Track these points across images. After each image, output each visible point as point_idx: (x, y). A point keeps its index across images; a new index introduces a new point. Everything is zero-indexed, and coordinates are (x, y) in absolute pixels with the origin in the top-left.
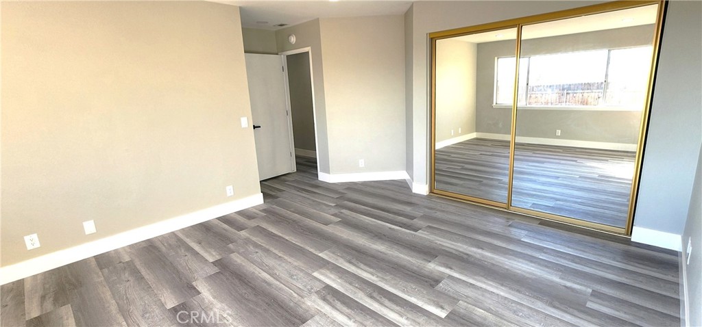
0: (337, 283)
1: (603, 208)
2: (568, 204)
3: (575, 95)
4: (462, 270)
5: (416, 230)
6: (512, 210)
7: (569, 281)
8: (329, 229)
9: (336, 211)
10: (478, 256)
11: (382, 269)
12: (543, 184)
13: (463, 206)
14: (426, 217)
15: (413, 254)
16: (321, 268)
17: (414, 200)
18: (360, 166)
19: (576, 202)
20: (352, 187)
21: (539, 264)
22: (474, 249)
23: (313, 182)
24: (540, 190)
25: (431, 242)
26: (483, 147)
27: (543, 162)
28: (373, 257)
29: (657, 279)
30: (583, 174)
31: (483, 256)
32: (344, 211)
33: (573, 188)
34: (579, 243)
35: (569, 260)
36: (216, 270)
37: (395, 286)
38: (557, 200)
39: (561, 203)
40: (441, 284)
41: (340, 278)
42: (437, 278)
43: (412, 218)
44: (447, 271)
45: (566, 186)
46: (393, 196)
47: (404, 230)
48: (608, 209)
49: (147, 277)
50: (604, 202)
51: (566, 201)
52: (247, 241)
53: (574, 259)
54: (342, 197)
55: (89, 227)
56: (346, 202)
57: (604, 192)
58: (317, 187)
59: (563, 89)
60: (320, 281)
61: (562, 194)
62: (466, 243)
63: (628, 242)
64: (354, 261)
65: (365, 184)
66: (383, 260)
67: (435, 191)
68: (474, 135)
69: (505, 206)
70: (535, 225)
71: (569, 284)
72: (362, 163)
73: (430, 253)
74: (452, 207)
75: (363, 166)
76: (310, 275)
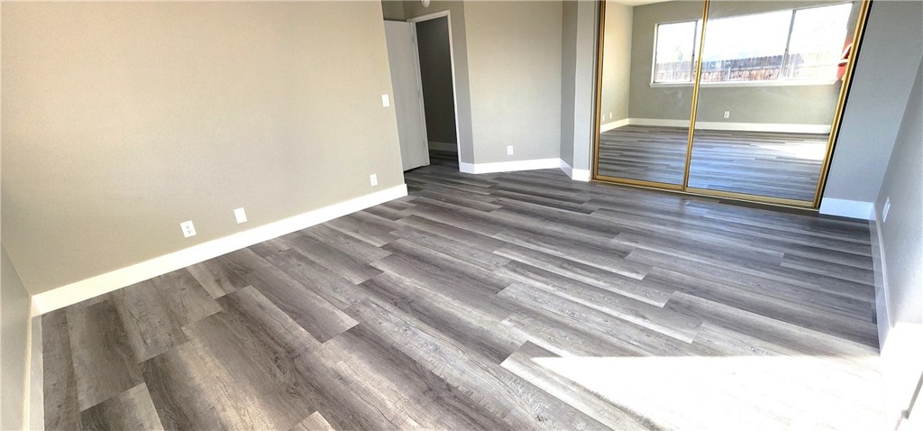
0: (522, 258)
1: (785, 186)
2: (748, 184)
3: (740, 73)
4: (648, 243)
5: (589, 213)
6: (688, 191)
7: (759, 247)
8: (494, 215)
9: (494, 199)
10: (662, 232)
11: (564, 246)
12: (717, 167)
13: (632, 190)
14: (593, 201)
15: (592, 232)
16: (500, 247)
17: (575, 187)
18: (509, 153)
19: (756, 183)
20: (501, 177)
21: (727, 235)
22: (657, 226)
23: (455, 174)
24: (714, 173)
25: (608, 222)
26: (640, 134)
27: (712, 147)
28: (550, 236)
29: (849, 242)
30: (759, 157)
31: (668, 231)
32: (501, 199)
33: (749, 169)
34: (765, 216)
35: (757, 231)
36: (387, 253)
37: (583, 258)
38: (735, 181)
39: (740, 183)
40: (630, 255)
41: (524, 254)
42: (624, 250)
43: (582, 202)
44: (633, 245)
45: (742, 168)
46: (552, 184)
47: (574, 213)
48: (791, 187)
49: (317, 261)
50: (786, 181)
51: (745, 181)
52: (409, 229)
53: (762, 230)
54: (494, 186)
55: (240, 215)
56: (500, 191)
57: (786, 172)
58: (461, 178)
59: (727, 67)
60: (503, 257)
61: (740, 176)
62: (646, 221)
63: (817, 214)
64: (532, 240)
65: (514, 173)
66: (562, 239)
67: (598, 177)
68: (626, 122)
69: (680, 187)
70: (716, 204)
71: (760, 250)
72: (510, 150)
73: (612, 231)
74: (620, 192)
75: (512, 153)
76: (491, 253)
